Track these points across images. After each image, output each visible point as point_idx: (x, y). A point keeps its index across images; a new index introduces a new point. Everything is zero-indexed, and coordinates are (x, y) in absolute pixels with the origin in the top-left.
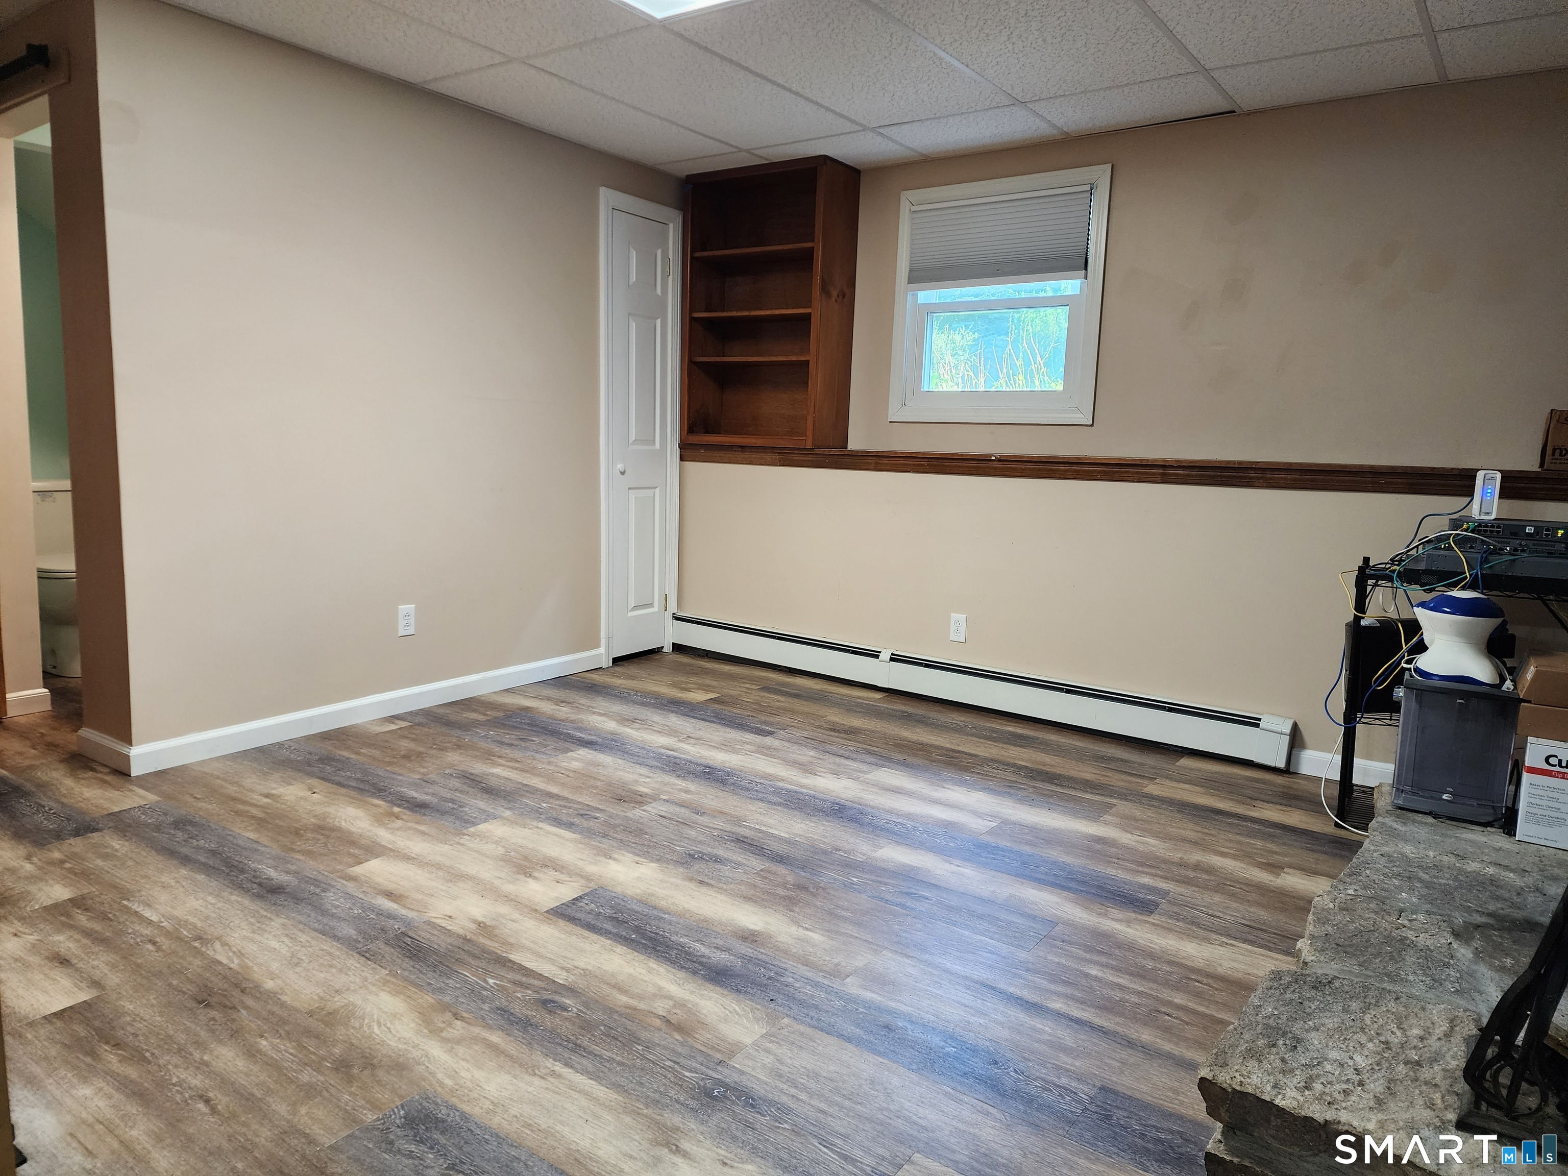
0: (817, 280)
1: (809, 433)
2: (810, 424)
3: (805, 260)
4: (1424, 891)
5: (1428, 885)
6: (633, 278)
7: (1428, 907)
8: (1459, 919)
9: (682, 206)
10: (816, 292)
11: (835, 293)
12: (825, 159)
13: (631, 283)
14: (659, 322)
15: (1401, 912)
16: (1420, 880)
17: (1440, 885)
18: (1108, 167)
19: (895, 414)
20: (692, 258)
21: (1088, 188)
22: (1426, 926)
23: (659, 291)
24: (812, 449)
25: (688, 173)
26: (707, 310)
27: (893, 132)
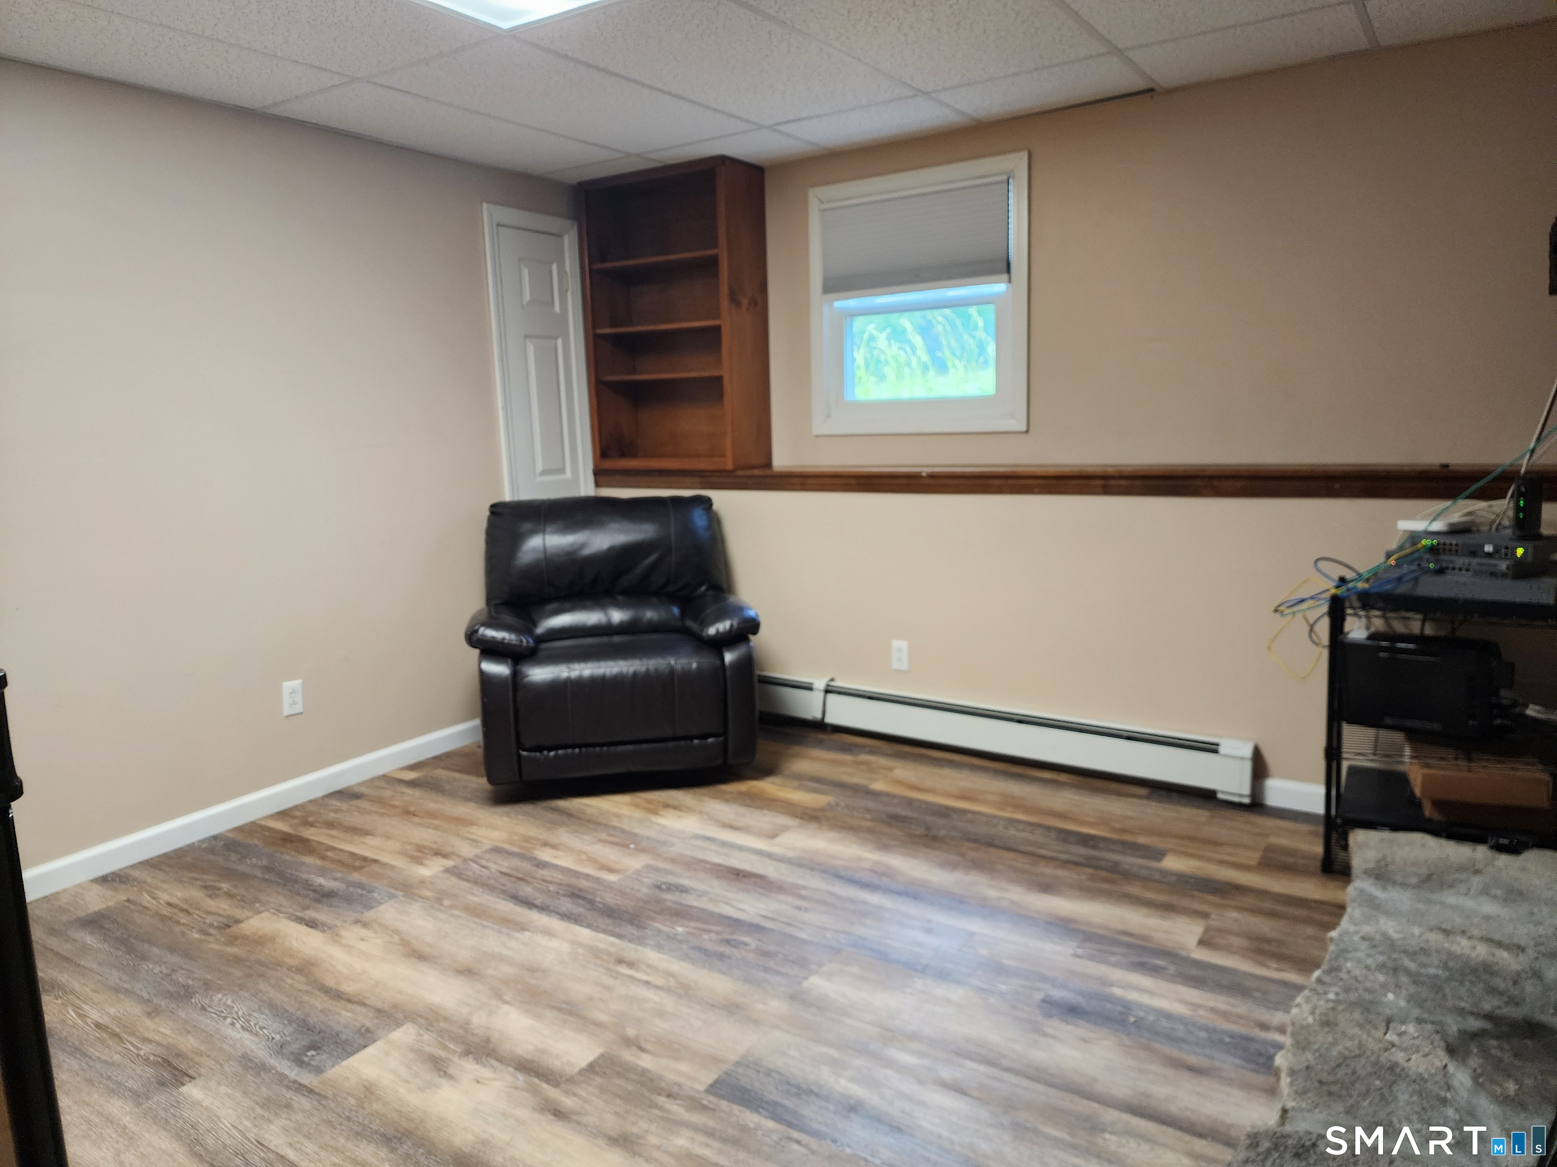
0: (724, 289)
1: (729, 454)
2: (728, 444)
3: (710, 266)
4: (1412, 989)
5: (1416, 980)
6: (527, 297)
7: (1416, 1012)
8: (1453, 1026)
9: (576, 217)
10: (725, 303)
11: (745, 302)
12: (723, 160)
13: (525, 302)
14: (560, 342)
15: (1389, 1021)
16: (1407, 972)
17: (1428, 976)
18: (1024, 155)
19: (820, 427)
20: (591, 271)
21: (1005, 177)
22: (1417, 1042)
23: (557, 308)
24: (733, 471)
25: (579, 180)
26: (613, 325)
27: (792, 128)
